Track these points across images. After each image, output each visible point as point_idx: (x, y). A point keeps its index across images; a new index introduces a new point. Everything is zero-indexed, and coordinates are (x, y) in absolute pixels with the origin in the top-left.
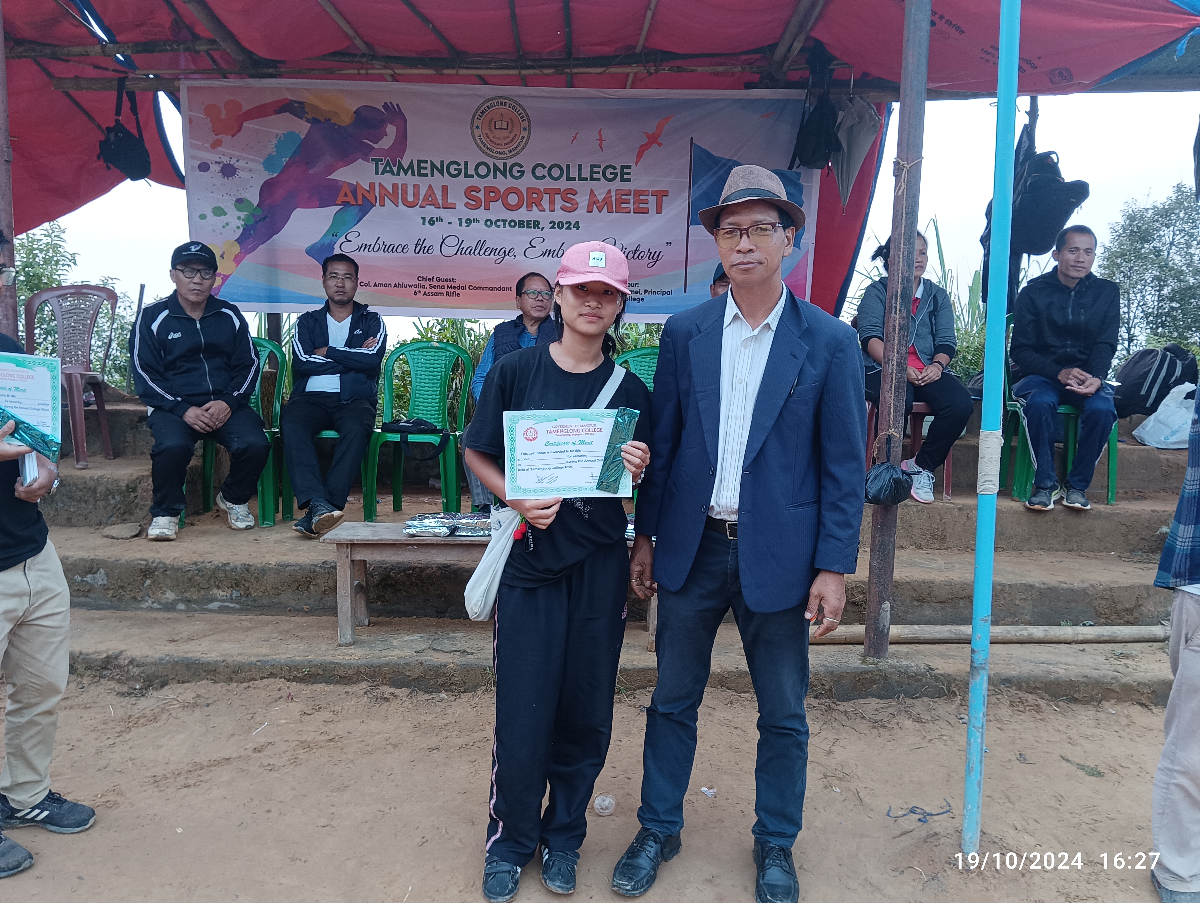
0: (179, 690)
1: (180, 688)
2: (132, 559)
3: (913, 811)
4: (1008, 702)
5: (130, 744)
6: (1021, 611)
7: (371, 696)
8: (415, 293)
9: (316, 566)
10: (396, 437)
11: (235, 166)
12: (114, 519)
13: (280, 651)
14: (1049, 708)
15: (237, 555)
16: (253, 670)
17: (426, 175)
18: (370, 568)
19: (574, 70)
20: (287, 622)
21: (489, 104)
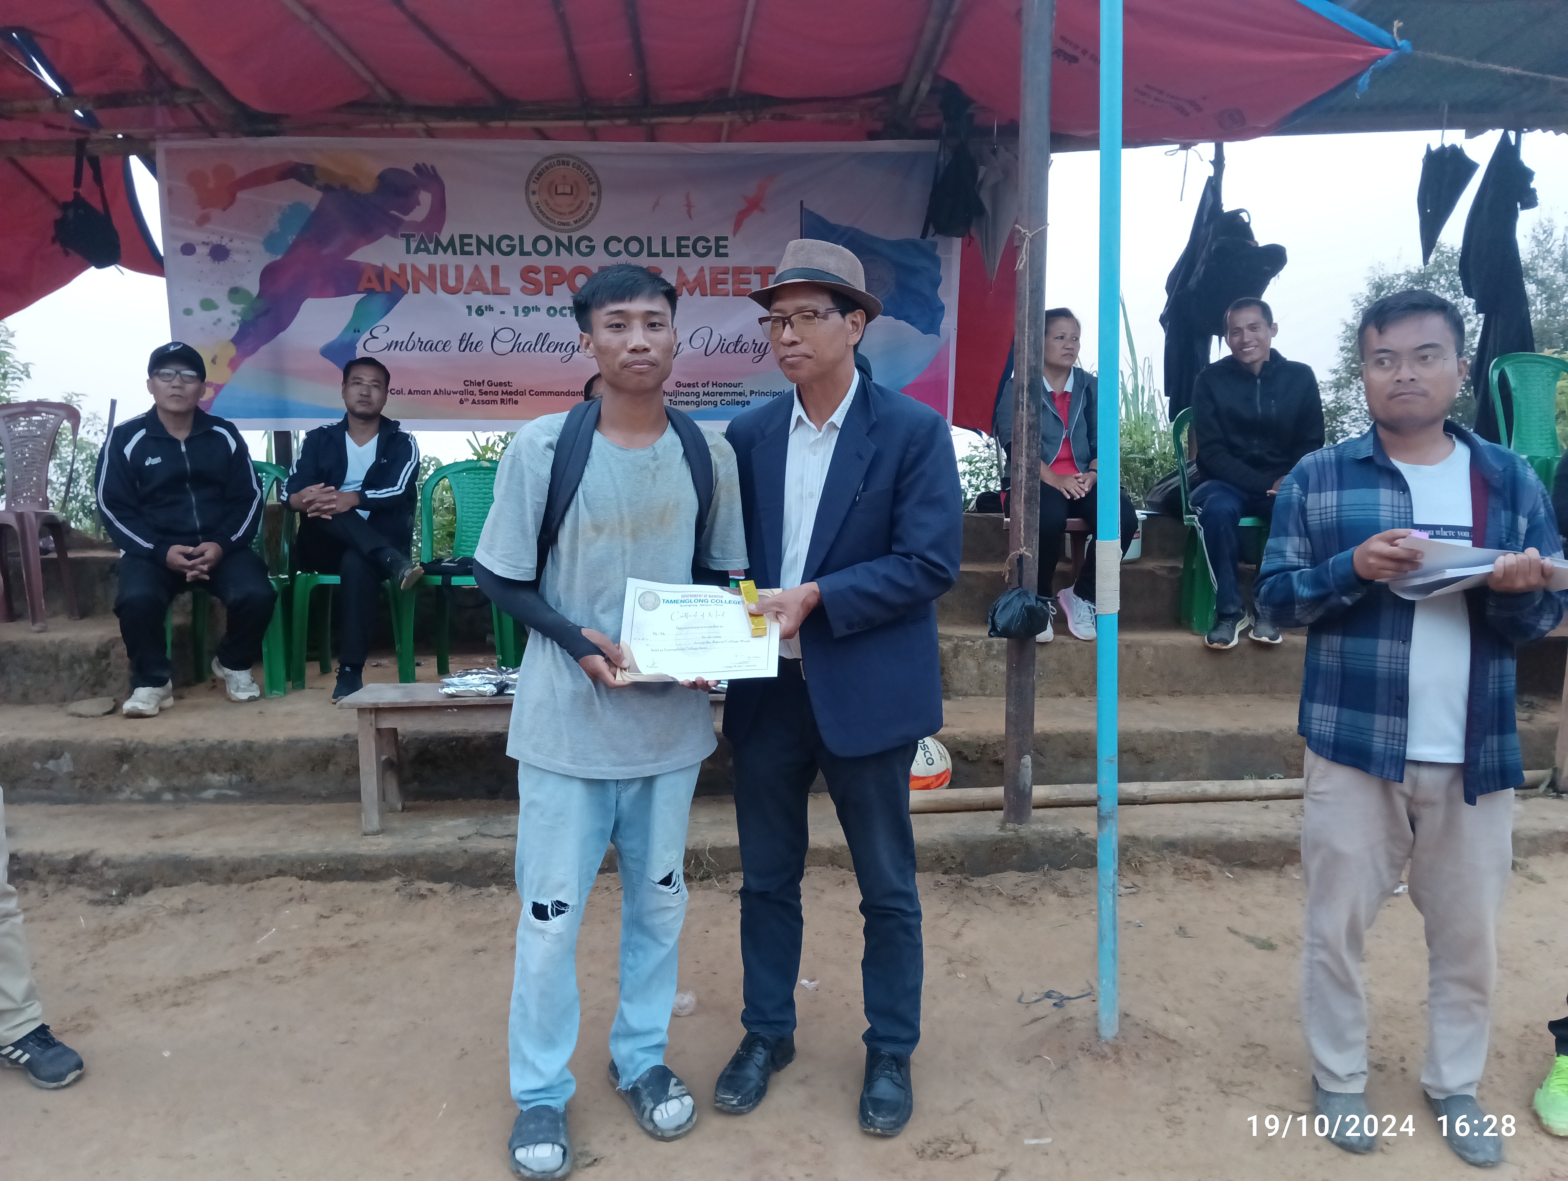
0: (166, 895)
1: (167, 892)
2: (105, 739)
3: (1048, 995)
4: (1172, 870)
5: (107, 959)
6: (1197, 764)
7: (404, 893)
8: (461, 402)
9: (335, 740)
10: (437, 580)
11: (228, 247)
12: (81, 693)
13: (291, 844)
14: (1220, 874)
15: (238, 730)
16: (258, 868)
17: (471, 253)
18: (402, 740)
19: (654, 120)
20: (302, 811)
21: (547, 163)
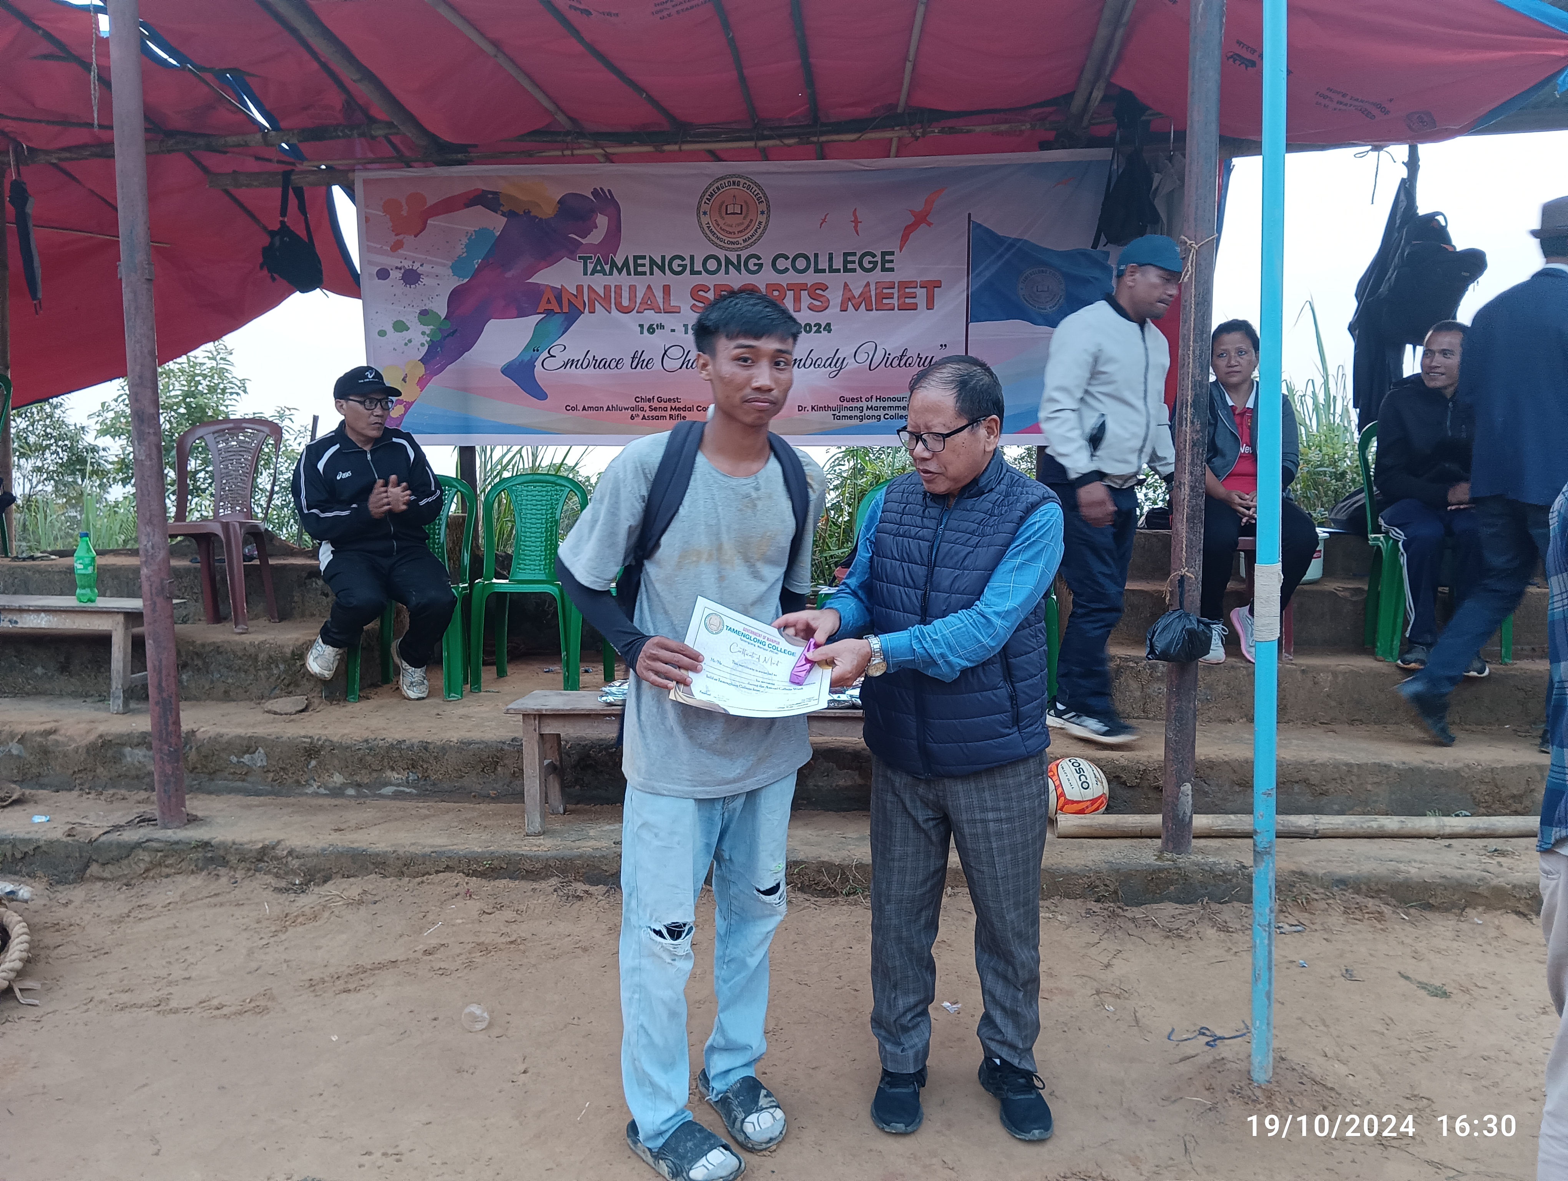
0: (344, 886)
1: (345, 883)
2: (295, 736)
3: (1201, 1033)
4: (1342, 908)
5: (286, 944)
6: (1375, 798)
8: (632, 418)
9: (504, 743)
11: (418, 271)
12: (277, 692)
13: (459, 842)
14: (1395, 916)
15: (415, 731)
16: (427, 863)
17: (644, 273)
18: (565, 746)
19: (823, 139)
20: (471, 810)
21: (718, 184)
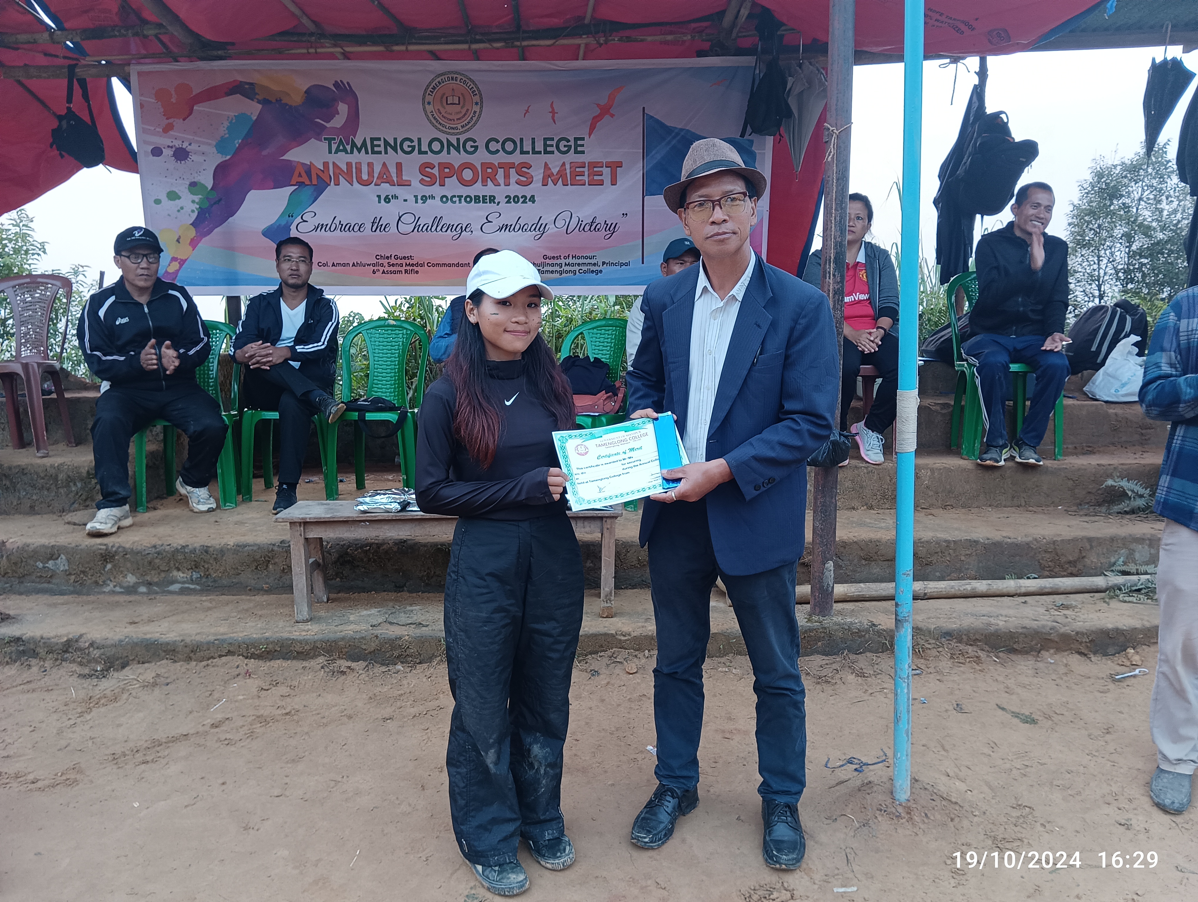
0: (140, 671)
1: (140, 668)
2: (92, 544)
3: (850, 762)
4: (949, 655)
5: (91, 723)
6: (967, 567)
7: (328, 670)
8: (374, 272)
9: (274, 545)
10: (355, 415)
11: (187, 149)
12: (76, 505)
13: (238, 630)
14: (988, 659)
15: (197, 537)
16: (211, 649)
17: (380, 153)
18: (327, 545)
19: (525, 43)
20: (247, 602)
21: (439, 79)
